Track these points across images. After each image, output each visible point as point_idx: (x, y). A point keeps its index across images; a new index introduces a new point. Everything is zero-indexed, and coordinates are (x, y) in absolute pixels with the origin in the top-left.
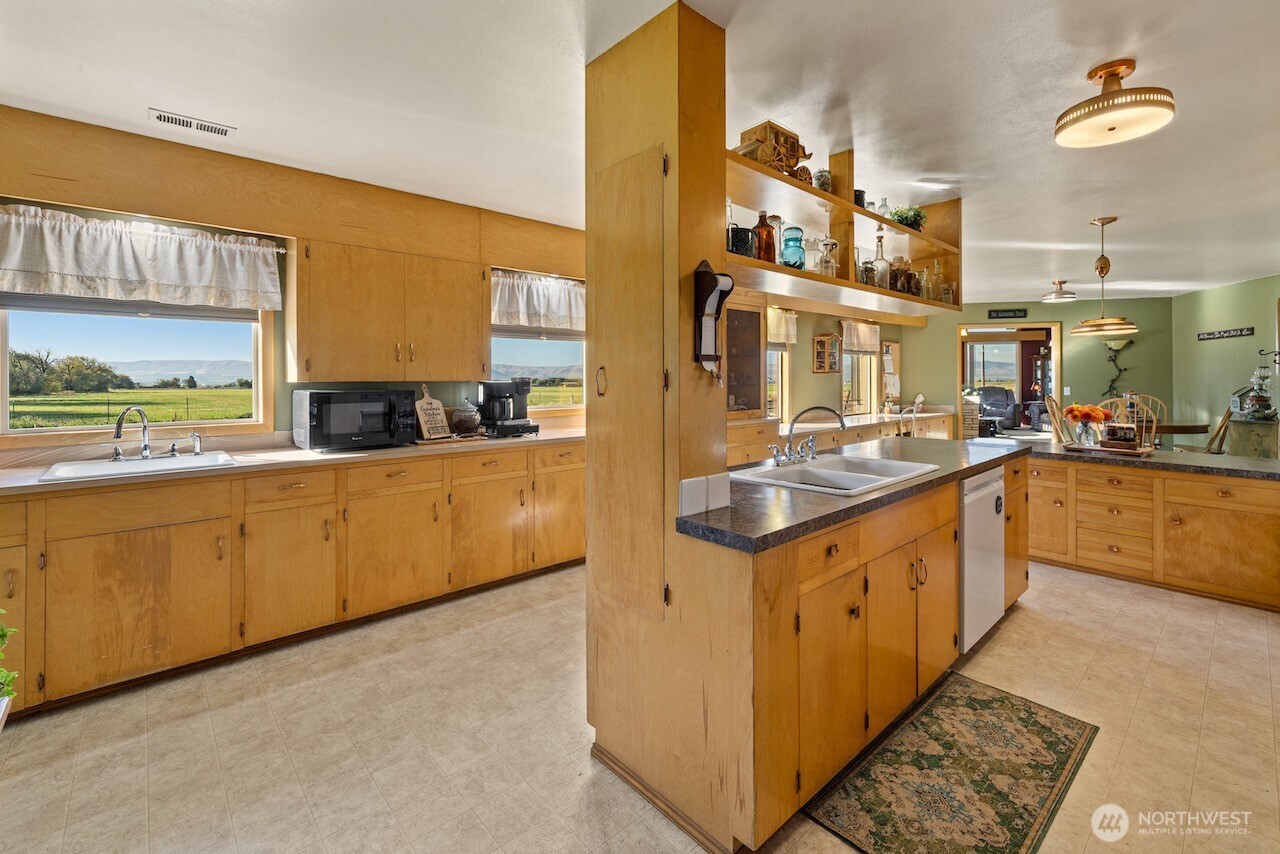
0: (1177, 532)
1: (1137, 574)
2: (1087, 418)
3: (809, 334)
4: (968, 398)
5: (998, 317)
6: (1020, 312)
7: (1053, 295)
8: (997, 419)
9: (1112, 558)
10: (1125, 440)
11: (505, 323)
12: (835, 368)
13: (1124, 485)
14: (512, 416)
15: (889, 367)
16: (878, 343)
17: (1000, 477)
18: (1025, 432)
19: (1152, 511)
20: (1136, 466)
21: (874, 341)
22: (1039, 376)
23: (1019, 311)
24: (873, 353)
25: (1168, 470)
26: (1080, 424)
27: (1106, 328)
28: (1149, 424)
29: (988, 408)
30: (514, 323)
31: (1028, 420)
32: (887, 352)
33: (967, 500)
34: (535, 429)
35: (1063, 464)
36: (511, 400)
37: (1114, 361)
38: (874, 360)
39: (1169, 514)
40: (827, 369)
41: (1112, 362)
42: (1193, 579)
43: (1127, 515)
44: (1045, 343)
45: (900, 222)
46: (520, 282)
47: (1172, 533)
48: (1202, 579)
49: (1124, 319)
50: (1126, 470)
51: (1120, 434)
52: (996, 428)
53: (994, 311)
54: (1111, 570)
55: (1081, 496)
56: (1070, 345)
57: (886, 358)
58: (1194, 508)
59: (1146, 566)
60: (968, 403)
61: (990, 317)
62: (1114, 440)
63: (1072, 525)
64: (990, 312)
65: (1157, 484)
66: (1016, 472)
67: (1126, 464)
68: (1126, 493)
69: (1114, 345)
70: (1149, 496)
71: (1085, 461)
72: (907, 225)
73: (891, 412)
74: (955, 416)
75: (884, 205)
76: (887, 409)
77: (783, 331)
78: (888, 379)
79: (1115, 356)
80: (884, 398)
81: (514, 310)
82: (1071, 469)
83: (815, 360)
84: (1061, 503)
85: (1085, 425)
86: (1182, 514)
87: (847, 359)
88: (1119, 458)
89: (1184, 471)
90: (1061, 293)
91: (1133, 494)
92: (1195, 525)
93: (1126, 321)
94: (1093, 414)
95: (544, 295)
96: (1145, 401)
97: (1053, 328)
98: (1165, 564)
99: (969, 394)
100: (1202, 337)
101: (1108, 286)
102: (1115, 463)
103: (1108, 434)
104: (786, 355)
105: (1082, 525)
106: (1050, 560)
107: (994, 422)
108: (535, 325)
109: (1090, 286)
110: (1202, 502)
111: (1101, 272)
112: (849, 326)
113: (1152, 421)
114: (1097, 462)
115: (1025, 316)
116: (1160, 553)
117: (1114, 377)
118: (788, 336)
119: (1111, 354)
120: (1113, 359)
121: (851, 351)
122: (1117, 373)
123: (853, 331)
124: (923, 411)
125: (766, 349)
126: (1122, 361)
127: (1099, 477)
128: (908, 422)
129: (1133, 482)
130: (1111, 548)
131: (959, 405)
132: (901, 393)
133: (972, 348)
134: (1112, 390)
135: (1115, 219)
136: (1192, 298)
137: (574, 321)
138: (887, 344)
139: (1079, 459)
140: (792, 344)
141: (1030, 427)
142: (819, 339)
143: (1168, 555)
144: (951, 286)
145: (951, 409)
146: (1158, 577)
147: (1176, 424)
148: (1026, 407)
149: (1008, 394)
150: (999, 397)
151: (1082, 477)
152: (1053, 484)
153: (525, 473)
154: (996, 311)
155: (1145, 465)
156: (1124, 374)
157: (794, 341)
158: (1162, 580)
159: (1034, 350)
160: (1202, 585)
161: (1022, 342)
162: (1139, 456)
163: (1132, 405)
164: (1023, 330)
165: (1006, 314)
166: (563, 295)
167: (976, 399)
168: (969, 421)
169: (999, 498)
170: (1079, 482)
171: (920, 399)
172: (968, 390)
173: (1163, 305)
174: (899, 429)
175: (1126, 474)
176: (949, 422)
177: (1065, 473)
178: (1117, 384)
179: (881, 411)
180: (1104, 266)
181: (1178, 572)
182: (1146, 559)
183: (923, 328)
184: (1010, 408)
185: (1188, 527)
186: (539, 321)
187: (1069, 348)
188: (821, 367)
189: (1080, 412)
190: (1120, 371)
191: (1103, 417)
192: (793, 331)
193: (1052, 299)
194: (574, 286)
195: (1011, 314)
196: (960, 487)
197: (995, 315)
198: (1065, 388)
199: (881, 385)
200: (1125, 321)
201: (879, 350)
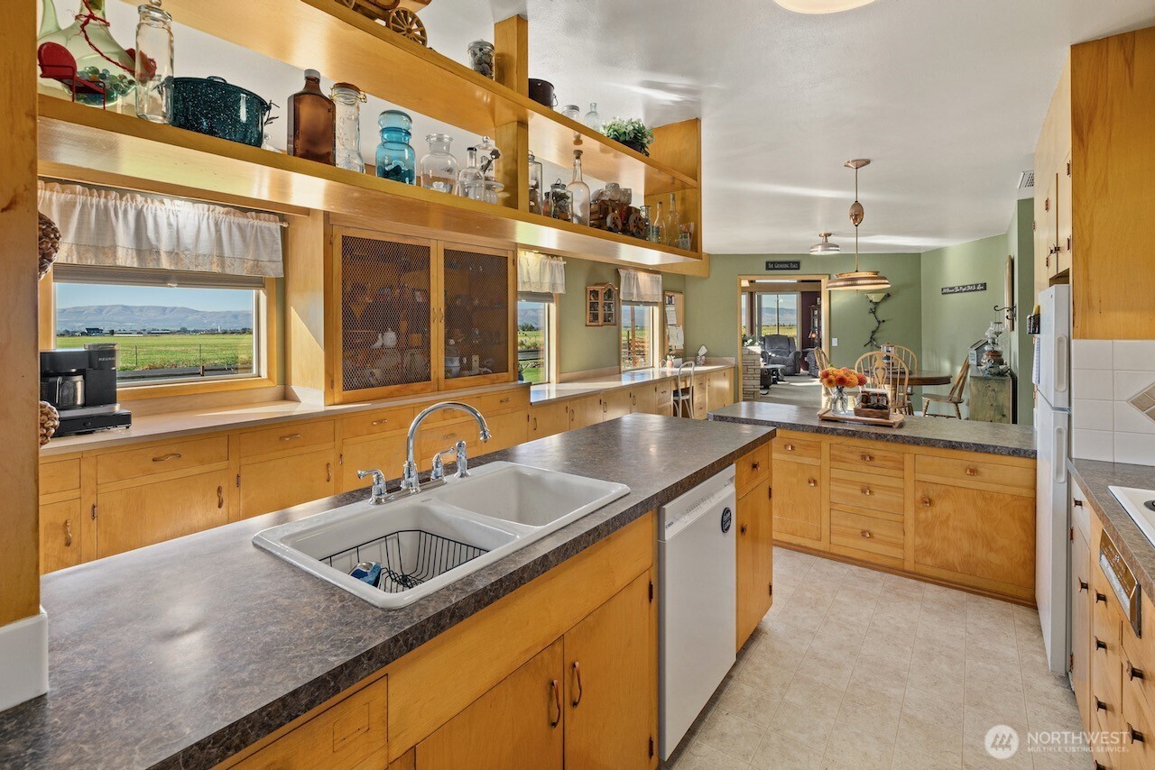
0: (927, 514)
1: (890, 562)
2: (841, 382)
3: (580, 284)
4: (751, 348)
5: (774, 269)
6: (792, 265)
7: (820, 247)
8: (779, 366)
9: (864, 544)
10: (879, 407)
11: (91, 261)
12: (611, 319)
13: (876, 462)
14: (79, 402)
15: (672, 319)
16: (660, 293)
17: (731, 479)
18: (803, 379)
19: (902, 490)
20: (888, 440)
21: (655, 292)
22: (816, 325)
23: (794, 263)
24: (655, 304)
25: (918, 444)
26: (835, 390)
27: (859, 282)
28: (902, 376)
29: (773, 355)
30: (108, 262)
31: (806, 366)
32: (670, 303)
33: (669, 534)
34: (125, 420)
35: (818, 437)
36: (79, 379)
37: (874, 313)
38: (657, 310)
39: (919, 495)
40: (601, 320)
41: (872, 314)
42: (942, 567)
43: (878, 495)
44: (818, 294)
45: (617, 139)
46: (121, 205)
47: (922, 515)
48: (950, 568)
49: (877, 273)
50: (880, 444)
51: (873, 400)
52: (778, 375)
53: (772, 263)
54: (863, 558)
55: (836, 474)
56: (836, 298)
57: (669, 309)
58: (943, 488)
59: (896, 553)
60: (751, 353)
61: (768, 268)
62: (867, 407)
63: (826, 508)
64: (767, 263)
65: (908, 459)
66: (755, 466)
67: (879, 437)
68: (878, 470)
69: (874, 298)
70: (899, 473)
71: (839, 435)
72: (625, 142)
73: (672, 365)
74: (736, 368)
75: (593, 113)
76: (668, 362)
77: (547, 279)
78: (671, 331)
79: (875, 308)
80: (667, 351)
81: (108, 243)
82: (826, 441)
83: (588, 312)
84: (815, 482)
85: (840, 391)
86: (932, 494)
87: (625, 309)
88: (873, 430)
89: (934, 446)
90: (827, 246)
91: (885, 471)
92: (944, 507)
93: (879, 275)
94: (848, 379)
95: (170, 225)
96: (900, 352)
97: (823, 280)
98: (916, 551)
99: (752, 344)
100: (944, 291)
101: (861, 240)
102: (867, 436)
103: (862, 401)
104: (553, 306)
105: (836, 507)
106: (805, 547)
107: (776, 370)
108: (151, 265)
109: (846, 239)
110: (950, 481)
111: (855, 220)
112: (628, 278)
113: (904, 373)
114: (850, 436)
115: (798, 269)
116: (912, 540)
117: (874, 328)
118: (553, 285)
119: (872, 306)
120: (873, 312)
121: (631, 302)
122: (877, 324)
123: (633, 281)
124: (706, 364)
125: (516, 300)
126: (881, 314)
127: (852, 452)
128: (686, 377)
129: (885, 458)
130: (863, 533)
131: (740, 358)
132: (685, 345)
133: (760, 298)
134: (872, 341)
135: (868, 162)
136: (937, 253)
137: (228, 262)
138: (671, 294)
139: (833, 431)
140: (560, 294)
141: (808, 372)
142: (592, 288)
143: (918, 541)
144: (688, 227)
145: (732, 360)
146: (909, 566)
147: (924, 376)
148: (805, 354)
149: (789, 340)
150: (782, 345)
151: (837, 453)
152: (807, 460)
153: (76, 494)
154: (774, 263)
155: (896, 438)
156: (882, 324)
157: (561, 290)
158: (912, 569)
159: (810, 300)
160: (952, 574)
161: (802, 293)
162: (890, 426)
163: (888, 358)
164: (803, 281)
165: (782, 266)
166: (204, 226)
167: (757, 349)
168: (751, 371)
169: (727, 511)
170: (833, 458)
171: (703, 351)
172: (751, 340)
173: (913, 260)
174: (677, 385)
175: (878, 449)
176: (730, 373)
177: (818, 447)
178: (876, 335)
179: (664, 365)
180: (858, 214)
181: (929, 561)
182: (895, 545)
183: (705, 278)
184: (791, 355)
185: (937, 509)
186: (158, 260)
187: (836, 300)
188: (595, 317)
189: (835, 376)
190: (879, 322)
191: (857, 381)
192: (560, 280)
193: (819, 251)
194: (227, 213)
195: (786, 266)
196: (660, 515)
197: (771, 266)
198: (833, 340)
199: (664, 337)
200: (877, 276)
201: (661, 300)
